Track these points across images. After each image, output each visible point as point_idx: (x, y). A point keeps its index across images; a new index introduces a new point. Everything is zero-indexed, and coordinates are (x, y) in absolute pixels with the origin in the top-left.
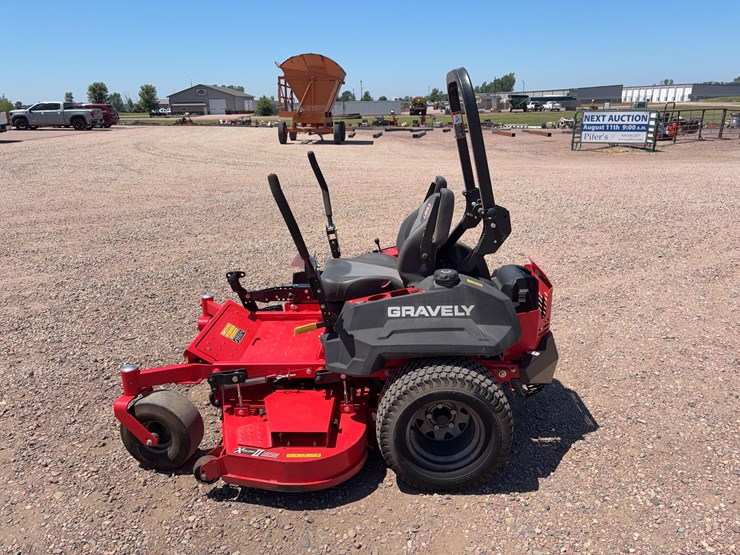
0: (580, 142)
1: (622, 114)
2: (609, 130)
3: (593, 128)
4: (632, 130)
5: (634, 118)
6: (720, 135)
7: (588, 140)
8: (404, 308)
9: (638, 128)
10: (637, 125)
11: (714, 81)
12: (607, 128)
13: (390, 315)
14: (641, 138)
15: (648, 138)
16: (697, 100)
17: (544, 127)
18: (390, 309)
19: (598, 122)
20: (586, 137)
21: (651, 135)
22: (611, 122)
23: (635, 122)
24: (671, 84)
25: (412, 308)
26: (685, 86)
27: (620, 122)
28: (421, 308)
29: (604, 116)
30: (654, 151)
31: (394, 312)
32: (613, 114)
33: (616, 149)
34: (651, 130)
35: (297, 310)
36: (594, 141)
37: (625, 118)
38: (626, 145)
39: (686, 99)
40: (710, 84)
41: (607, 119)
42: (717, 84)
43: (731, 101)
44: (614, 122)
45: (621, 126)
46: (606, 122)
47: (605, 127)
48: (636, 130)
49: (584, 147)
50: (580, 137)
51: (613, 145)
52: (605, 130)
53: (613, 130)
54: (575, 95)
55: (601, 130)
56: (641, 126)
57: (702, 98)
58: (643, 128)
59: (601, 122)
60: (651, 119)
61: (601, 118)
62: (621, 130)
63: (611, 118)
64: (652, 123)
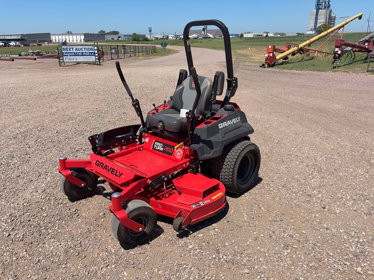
0: (63, 62)
1: (81, 47)
2: (77, 55)
3: (69, 54)
4: (88, 55)
5: (87, 49)
6: (118, 57)
7: (67, 61)
8: (224, 123)
9: (91, 54)
10: (90, 53)
11: (90, 33)
12: (76, 54)
13: (220, 128)
14: (93, 59)
15: (96, 59)
16: (88, 41)
17: (20, 55)
18: (219, 125)
19: (70, 52)
20: (66, 59)
21: (97, 58)
22: (77, 51)
23: (88, 51)
24: (71, 34)
25: (226, 123)
26: (80, 34)
27: (81, 51)
28: (228, 122)
29: (73, 48)
30: (100, 65)
31: (221, 126)
32: (77, 47)
33: (81, 65)
34: (96, 55)
35: (126, 149)
36: (71, 61)
37: (83, 49)
38: (86, 63)
39: (83, 41)
40: (88, 34)
41: (74, 49)
42: (91, 34)
43: (102, 42)
44: (79, 51)
45: (82, 53)
46: (74, 51)
47: (75, 54)
48: (90, 55)
49: (66, 64)
50: (63, 59)
51: (78, 63)
52: (75, 55)
53: (79, 55)
54: (26, 38)
55: (73, 56)
56: (92, 53)
57: (89, 41)
58: (93, 54)
59: (72, 51)
60: (95, 50)
61: (71, 49)
62: (83, 55)
63: (76, 49)
64: (96, 52)
